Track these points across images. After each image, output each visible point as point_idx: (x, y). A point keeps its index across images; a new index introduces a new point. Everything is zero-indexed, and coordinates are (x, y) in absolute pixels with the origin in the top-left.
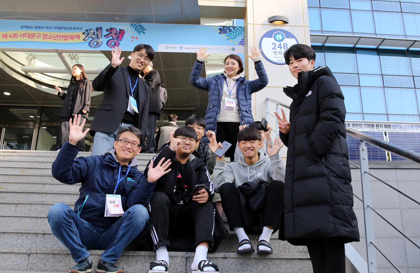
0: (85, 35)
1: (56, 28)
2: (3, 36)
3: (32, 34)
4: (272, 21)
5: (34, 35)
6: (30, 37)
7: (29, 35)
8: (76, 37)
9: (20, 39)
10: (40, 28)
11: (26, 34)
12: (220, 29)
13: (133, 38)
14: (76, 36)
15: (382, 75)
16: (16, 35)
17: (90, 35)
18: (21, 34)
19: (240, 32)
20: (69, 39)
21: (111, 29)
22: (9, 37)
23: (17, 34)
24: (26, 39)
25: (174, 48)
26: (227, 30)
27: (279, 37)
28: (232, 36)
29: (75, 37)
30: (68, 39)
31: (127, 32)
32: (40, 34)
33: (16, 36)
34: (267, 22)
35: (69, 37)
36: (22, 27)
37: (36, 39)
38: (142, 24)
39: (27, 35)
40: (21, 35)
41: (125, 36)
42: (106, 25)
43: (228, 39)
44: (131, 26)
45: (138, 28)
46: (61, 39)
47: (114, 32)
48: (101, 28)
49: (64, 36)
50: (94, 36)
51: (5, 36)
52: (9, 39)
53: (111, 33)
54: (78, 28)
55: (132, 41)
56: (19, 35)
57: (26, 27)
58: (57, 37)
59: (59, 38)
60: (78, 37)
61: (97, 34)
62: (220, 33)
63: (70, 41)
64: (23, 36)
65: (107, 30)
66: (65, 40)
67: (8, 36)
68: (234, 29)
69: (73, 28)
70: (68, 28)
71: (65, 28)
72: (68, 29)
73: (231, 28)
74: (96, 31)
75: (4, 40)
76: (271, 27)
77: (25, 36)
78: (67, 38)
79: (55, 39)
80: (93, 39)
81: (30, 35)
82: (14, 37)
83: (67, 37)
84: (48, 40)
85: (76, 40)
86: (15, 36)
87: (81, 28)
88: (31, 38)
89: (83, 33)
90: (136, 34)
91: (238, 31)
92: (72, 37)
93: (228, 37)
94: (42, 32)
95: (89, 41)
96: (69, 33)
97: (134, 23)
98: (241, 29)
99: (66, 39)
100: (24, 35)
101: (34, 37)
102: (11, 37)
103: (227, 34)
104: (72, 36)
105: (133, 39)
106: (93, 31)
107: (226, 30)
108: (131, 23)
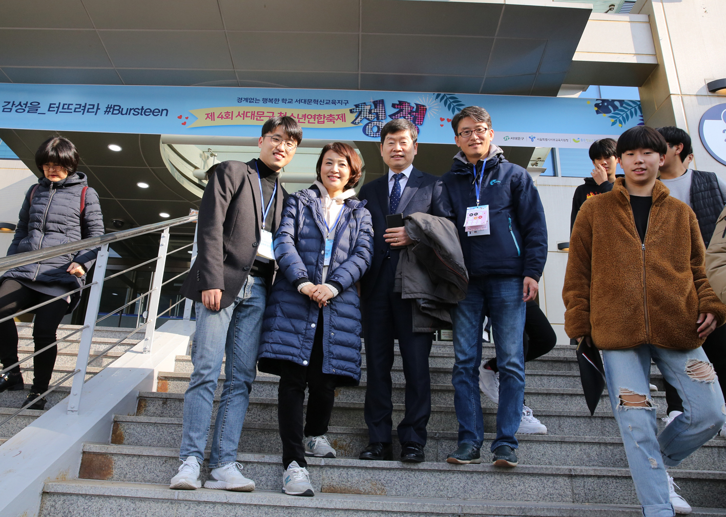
0: (355, 115)
1: (300, 101)
2: (208, 117)
3: (259, 113)
5: (262, 113)
6: (255, 118)
7: (253, 114)
8: (338, 117)
9: (238, 121)
10: (271, 100)
11: (247, 112)
12: (596, 105)
13: (442, 120)
14: (338, 115)
16: (231, 114)
18: (239, 112)
19: (633, 110)
20: (326, 121)
22: (218, 117)
23: (232, 112)
25: (519, 138)
26: (610, 107)
28: (621, 118)
29: (336, 117)
30: (324, 122)
31: (430, 108)
32: (273, 113)
33: (230, 116)
34: (706, 91)
35: (325, 118)
36: (240, 100)
38: (456, 95)
39: (249, 115)
40: (239, 115)
41: (429, 115)
43: (614, 124)
44: (437, 98)
45: (448, 103)
46: (312, 121)
47: (407, 109)
48: (382, 102)
49: (316, 117)
50: (372, 117)
51: (211, 116)
52: (218, 122)
53: (401, 110)
54: (340, 102)
55: (442, 126)
56: (235, 114)
57: (246, 100)
58: (304, 118)
59: (307, 120)
60: (343, 117)
61: (377, 113)
62: (598, 112)
63: (328, 124)
64: (242, 116)
65: (394, 106)
66: (318, 123)
67: (216, 116)
68: (621, 105)
69: (331, 101)
70: (322, 101)
71: (316, 102)
72: (322, 103)
73: (617, 104)
74: (373, 107)
75: (209, 122)
76: (715, 101)
77: (246, 117)
78: (322, 120)
79: (301, 120)
80: (371, 122)
81: (256, 115)
82: (227, 118)
83: (322, 117)
85: (339, 124)
86: (228, 115)
87: (346, 102)
88: (257, 120)
89: (351, 111)
91: (630, 108)
92: (331, 118)
93: (613, 120)
95: (362, 125)
96: (326, 111)
97: (442, 94)
98: (634, 105)
99: (320, 120)
100: (245, 115)
101: (262, 118)
102: (222, 117)
103: (610, 115)
104: (331, 115)
105: (442, 123)
106: (368, 108)
107: (607, 106)
108: (436, 93)
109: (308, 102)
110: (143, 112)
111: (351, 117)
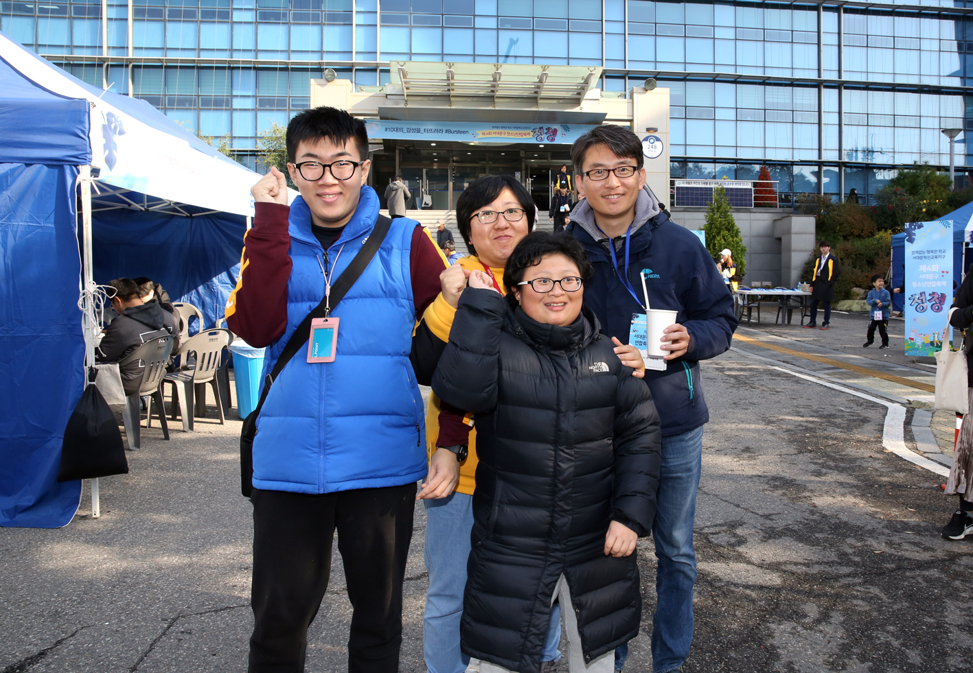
1: (514, 128)
4: (648, 130)
9: (493, 136)
15: (737, 108)
17: (537, 132)
21: (549, 128)
24: (497, 136)
27: (652, 141)
34: (645, 131)
36: (493, 127)
37: (503, 136)
41: (558, 133)
42: (545, 126)
47: (551, 130)
48: (542, 128)
51: (484, 134)
52: (487, 136)
60: (529, 134)
63: (524, 137)
75: (483, 136)
84: (510, 137)
85: (528, 136)
86: (490, 133)
90: (564, 132)
92: (525, 135)
94: (507, 131)
96: (523, 132)
100: (495, 133)
109: (517, 128)
110: (459, 132)
111: (532, 134)
